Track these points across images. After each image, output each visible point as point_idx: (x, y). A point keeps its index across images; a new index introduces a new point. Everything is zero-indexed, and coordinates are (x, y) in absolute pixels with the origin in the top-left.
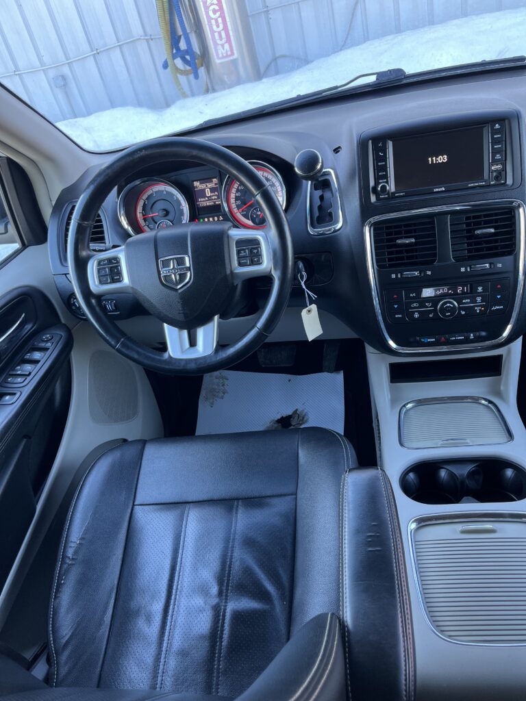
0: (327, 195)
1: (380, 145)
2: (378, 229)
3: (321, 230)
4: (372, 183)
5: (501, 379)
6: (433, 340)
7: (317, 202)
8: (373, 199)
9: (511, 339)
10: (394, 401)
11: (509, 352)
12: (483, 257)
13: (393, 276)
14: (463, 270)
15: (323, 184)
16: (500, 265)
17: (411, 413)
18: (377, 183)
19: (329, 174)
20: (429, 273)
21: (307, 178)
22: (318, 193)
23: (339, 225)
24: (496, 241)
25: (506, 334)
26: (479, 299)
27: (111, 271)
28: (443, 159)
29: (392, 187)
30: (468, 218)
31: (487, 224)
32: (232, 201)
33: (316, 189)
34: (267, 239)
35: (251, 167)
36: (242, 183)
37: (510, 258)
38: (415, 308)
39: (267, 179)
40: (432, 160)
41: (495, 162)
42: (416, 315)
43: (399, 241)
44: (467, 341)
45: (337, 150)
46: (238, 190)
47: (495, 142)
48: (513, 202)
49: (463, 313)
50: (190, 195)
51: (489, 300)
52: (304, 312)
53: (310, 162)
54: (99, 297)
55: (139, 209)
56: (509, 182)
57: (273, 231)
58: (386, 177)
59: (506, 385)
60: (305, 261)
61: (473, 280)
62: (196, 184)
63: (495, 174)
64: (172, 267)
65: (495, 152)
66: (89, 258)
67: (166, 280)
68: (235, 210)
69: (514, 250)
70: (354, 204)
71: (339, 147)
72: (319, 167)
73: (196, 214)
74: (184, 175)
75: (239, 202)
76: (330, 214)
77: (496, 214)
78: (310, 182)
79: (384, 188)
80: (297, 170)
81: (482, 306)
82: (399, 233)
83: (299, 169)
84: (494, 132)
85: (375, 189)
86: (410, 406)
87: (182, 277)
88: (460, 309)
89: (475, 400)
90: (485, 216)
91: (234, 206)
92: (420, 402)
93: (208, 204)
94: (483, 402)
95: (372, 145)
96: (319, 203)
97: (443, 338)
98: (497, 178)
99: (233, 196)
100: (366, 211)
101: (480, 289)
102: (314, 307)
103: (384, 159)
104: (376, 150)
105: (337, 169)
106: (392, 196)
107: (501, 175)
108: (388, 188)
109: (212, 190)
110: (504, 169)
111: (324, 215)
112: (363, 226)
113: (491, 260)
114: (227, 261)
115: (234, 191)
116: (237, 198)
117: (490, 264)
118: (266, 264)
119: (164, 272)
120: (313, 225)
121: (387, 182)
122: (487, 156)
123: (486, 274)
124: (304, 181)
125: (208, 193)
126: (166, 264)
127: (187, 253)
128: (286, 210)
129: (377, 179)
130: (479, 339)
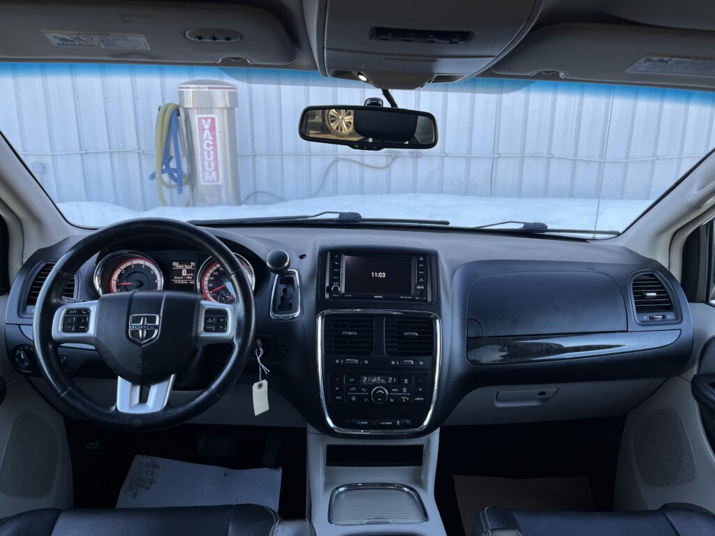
0: (290, 290)
1: (336, 256)
2: (328, 320)
3: (281, 316)
4: (327, 284)
5: (421, 470)
6: (366, 423)
7: (281, 293)
8: (327, 296)
9: (430, 429)
10: (327, 484)
11: (429, 442)
12: (410, 355)
13: (337, 361)
14: (393, 363)
15: (287, 280)
16: (421, 363)
17: (343, 496)
18: (331, 285)
19: (294, 273)
20: (366, 362)
21: (275, 272)
22: (282, 287)
23: (297, 314)
25: (425, 424)
26: (405, 390)
27: (78, 320)
28: (382, 275)
29: (342, 289)
30: (399, 322)
31: (414, 329)
32: (206, 283)
33: (281, 283)
37: (428, 358)
38: (353, 391)
40: (374, 275)
41: (419, 283)
42: (354, 399)
43: (344, 333)
44: (394, 427)
45: (302, 257)
46: (212, 275)
47: (419, 269)
48: (431, 314)
49: (392, 400)
51: (414, 393)
52: (255, 386)
53: (280, 260)
54: (57, 343)
56: (429, 299)
57: (240, 305)
58: (338, 280)
59: (426, 476)
60: (263, 340)
61: (400, 372)
62: (174, 264)
63: (419, 292)
64: (141, 323)
65: (419, 276)
66: (59, 306)
67: (132, 334)
68: (207, 291)
69: (432, 352)
70: (312, 298)
71: (305, 255)
72: (286, 264)
73: (168, 286)
75: (211, 285)
76: (291, 304)
77: (420, 323)
78: (277, 276)
79: (336, 289)
80: (268, 264)
81: (407, 396)
82: (345, 326)
83: (270, 263)
84: (420, 262)
85: (329, 289)
86: (341, 489)
87: (150, 333)
88: (390, 396)
89: (399, 488)
90: (412, 323)
91: (206, 287)
92: (352, 487)
93: (182, 282)
94: (406, 489)
95: (330, 256)
96: (282, 294)
97: (374, 423)
98: (420, 295)
99: (206, 279)
100: (320, 305)
101: (406, 381)
102: (265, 382)
103: (339, 267)
104: (333, 260)
105: (301, 270)
106: (342, 296)
107: (423, 293)
108: (339, 289)
109: (188, 271)
110: (426, 289)
111: (285, 304)
112: (316, 317)
113: (416, 358)
115: (208, 275)
116: (210, 281)
117: (414, 361)
118: (230, 331)
119: (132, 327)
120: (275, 311)
121: (339, 285)
122: (414, 279)
123: (409, 368)
124: (272, 274)
125: (184, 273)
126: (137, 320)
127: (159, 314)
128: (255, 292)
129: (331, 281)
130: (404, 426)
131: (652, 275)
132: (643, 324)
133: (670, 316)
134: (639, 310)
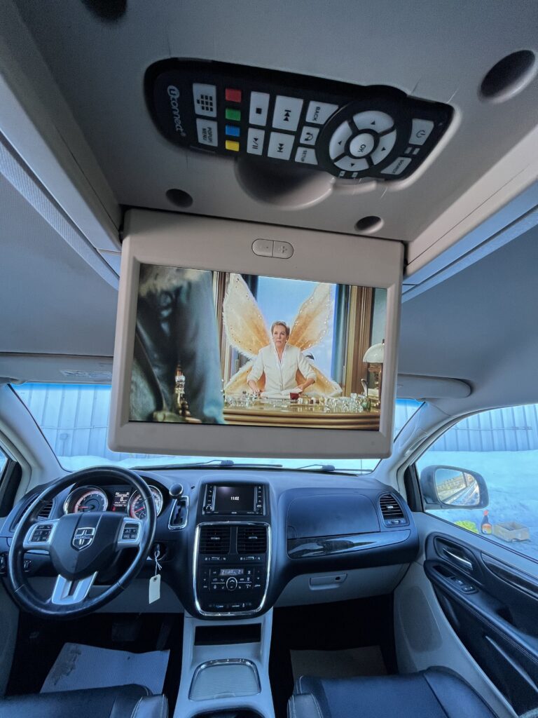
0: (183, 509)
1: (211, 487)
2: (203, 529)
3: (175, 527)
4: (204, 505)
5: (260, 645)
6: (222, 606)
7: (177, 512)
8: (203, 513)
9: (266, 609)
10: (193, 662)
11: (265, 621)
12: (252, 553)
13: (206, 559)
14: (241, 559)
15: (182, 503)
16: (259, 558)
17: (202, 673)
18: (206, 506)
19: (186, 498)
22: (179, 507)
23: (184, 526)
24: (259, 544)
25: (262, 605)
26: (248, 579)
27: (43, 533)
28: (237, 498)
29: (213, 508)
30: (246, 530)
31: (255, 534)
32: (133, 506)
33: (178, 505)
34: (142, 525)
35: (149, 489)
36: (142, 497)
37: (263, 555)
38: (215, 582)
39: (155, 497)
40: (232, 498)
41: (258, 503)
42: (215, 587)
43: (212, 538)
44: (240, 609)
45: (192, 488)
46: (138, 501)
47: (259, 494)
50: (112, 499)
51: (254, 581)
52: (152, 578)
53: (177, 490)
54: (25, 551)
55: (79, 503)
56: (264, 514)
57: (148, 520)
58: (211, 503)
59: (263, 651)
60: (160, 544)
61: (246, 566)
62: (117, 494)
63: (258, 509)
64: (82, 534)
65: (259, 499)
66: (34, 522)
67: (75, 543)
68: (133, 511)
69: (266, 551)
70: (194, 515)
71: (194, 487)
72: (181, 493)
73: (109, 509)
74: (111, 488)
75: (136, 507)
76: (182, 519)
77: (258, 530)
78: (176, 500)
79: (209, 508)
80: (170, 493)
81: (250, 584)
82: (213, 534)
84: (259, 490)
85: (205, 508)
86: (203, 667)
87: (87, 541)
88: (238, 584)
89: (243, 662)
90: (254, 530)
91: (133, 509)
92: (210, 664)
93: (118, 506)
94: (248, 663)
95: (208, 487)
97: (228, 606)
99: (134, 503)
100: (199, 519)
101: (249, 572)
102: (159, 576)
103: (211, 494)
104: (208, 489)
105: (190, 496)
106: (212, 513)
107: (260, 510)
108: (211, 508)
109: (124, 498)
110: (262, 508)
111: (178, 519)
112: (196, 527)
113: (256, 554)
114: (116, 536)
115: (136, 500)
116: (136, 505)
117: (255, 557)
118: (138, 540)
119: (76, 537)
120: (171, 524)
121: (211, 506)
122: (256, 501)
123: (251, 562)
124: (173, 499)
125: (121, 499)
126: (80, 532)
127: (95, 527)
129: (207, 503)
130: (247, 608)
131: (390, 496)
132: (389, 526)
133: (403, 521)
134: (385, 517)
